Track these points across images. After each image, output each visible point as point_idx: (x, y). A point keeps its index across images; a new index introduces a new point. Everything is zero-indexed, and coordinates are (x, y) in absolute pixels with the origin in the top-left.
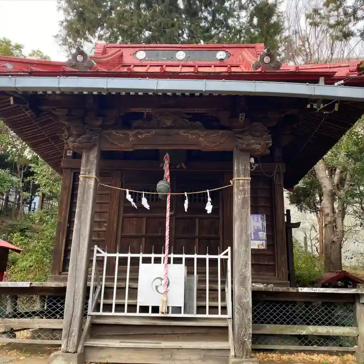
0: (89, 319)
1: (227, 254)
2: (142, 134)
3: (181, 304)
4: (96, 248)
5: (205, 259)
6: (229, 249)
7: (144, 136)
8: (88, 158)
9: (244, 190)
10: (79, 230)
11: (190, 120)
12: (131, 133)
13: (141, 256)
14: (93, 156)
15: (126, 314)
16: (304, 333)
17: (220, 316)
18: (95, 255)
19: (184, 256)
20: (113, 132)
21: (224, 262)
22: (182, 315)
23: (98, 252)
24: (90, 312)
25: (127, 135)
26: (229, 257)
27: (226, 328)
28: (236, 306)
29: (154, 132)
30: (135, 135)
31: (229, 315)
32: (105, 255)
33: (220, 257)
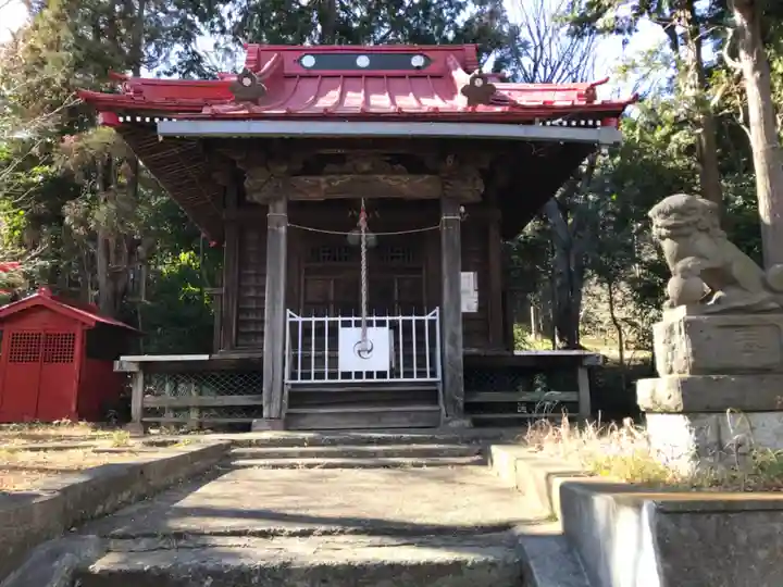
0: (287, 388)
1: (435, 315)
2: (335, 181)
3: (386, 368)
4: (289, 312)
5: (411, 321)
6: (437, 310)
7: (338, 182)
8: (275, 210)
11: (390, 162)
12: (322, 179)
13: (340, 319)
14: (281, 207)
15: (326, 381)
17: (428, 379)
18: (289, 320)
19: (388, 318)
20: (302, 178)
21: (432, 323)
22: (388, 380)
23: (291, 316)
24: (287, 381)
25: (319, 182)
26: (437, 318)
27: (436, 392)
28: (447, 365)
29: (348, 178)
30: (328, 182)
31: (439, 379)
32: (300, 319)
33: (427, 318)
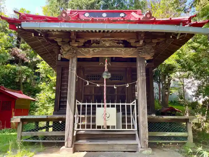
0: (75, 132)
1: (134, 103)
3: (115, 124)
4: (77, 101)
5: (125, 105)
6: (135, 101)
7: (97, 51)
8: (72, 61)
9: (143, 75)
10: (70, 93)
11: (117, 43)
12: (91, 49)
13: (97, 104)
14: (75, 60)
15: (91, 129)
16: (165, 135)
17: (132, 129)
18: (77, 104)
19: (115, 104)
20: (83, 49)
21: (133, 106)
22: (116, 129)
23: (78, 103)
24: (76, 128)
25: (89, 51)
27: (135, 134)
28: (141, 125)
29: (101, 49)
30: (93, 50)
31: (136, 129)
32: (81, 104)
33: (131, 104)
